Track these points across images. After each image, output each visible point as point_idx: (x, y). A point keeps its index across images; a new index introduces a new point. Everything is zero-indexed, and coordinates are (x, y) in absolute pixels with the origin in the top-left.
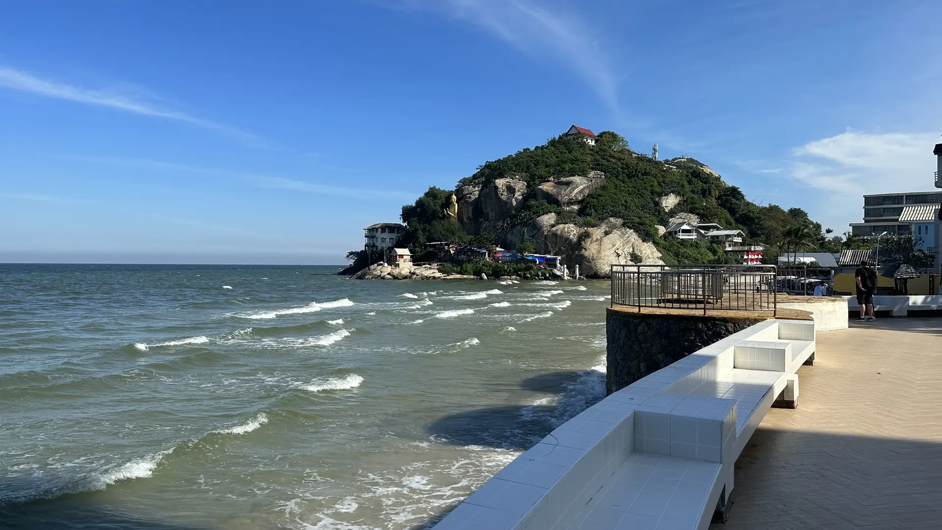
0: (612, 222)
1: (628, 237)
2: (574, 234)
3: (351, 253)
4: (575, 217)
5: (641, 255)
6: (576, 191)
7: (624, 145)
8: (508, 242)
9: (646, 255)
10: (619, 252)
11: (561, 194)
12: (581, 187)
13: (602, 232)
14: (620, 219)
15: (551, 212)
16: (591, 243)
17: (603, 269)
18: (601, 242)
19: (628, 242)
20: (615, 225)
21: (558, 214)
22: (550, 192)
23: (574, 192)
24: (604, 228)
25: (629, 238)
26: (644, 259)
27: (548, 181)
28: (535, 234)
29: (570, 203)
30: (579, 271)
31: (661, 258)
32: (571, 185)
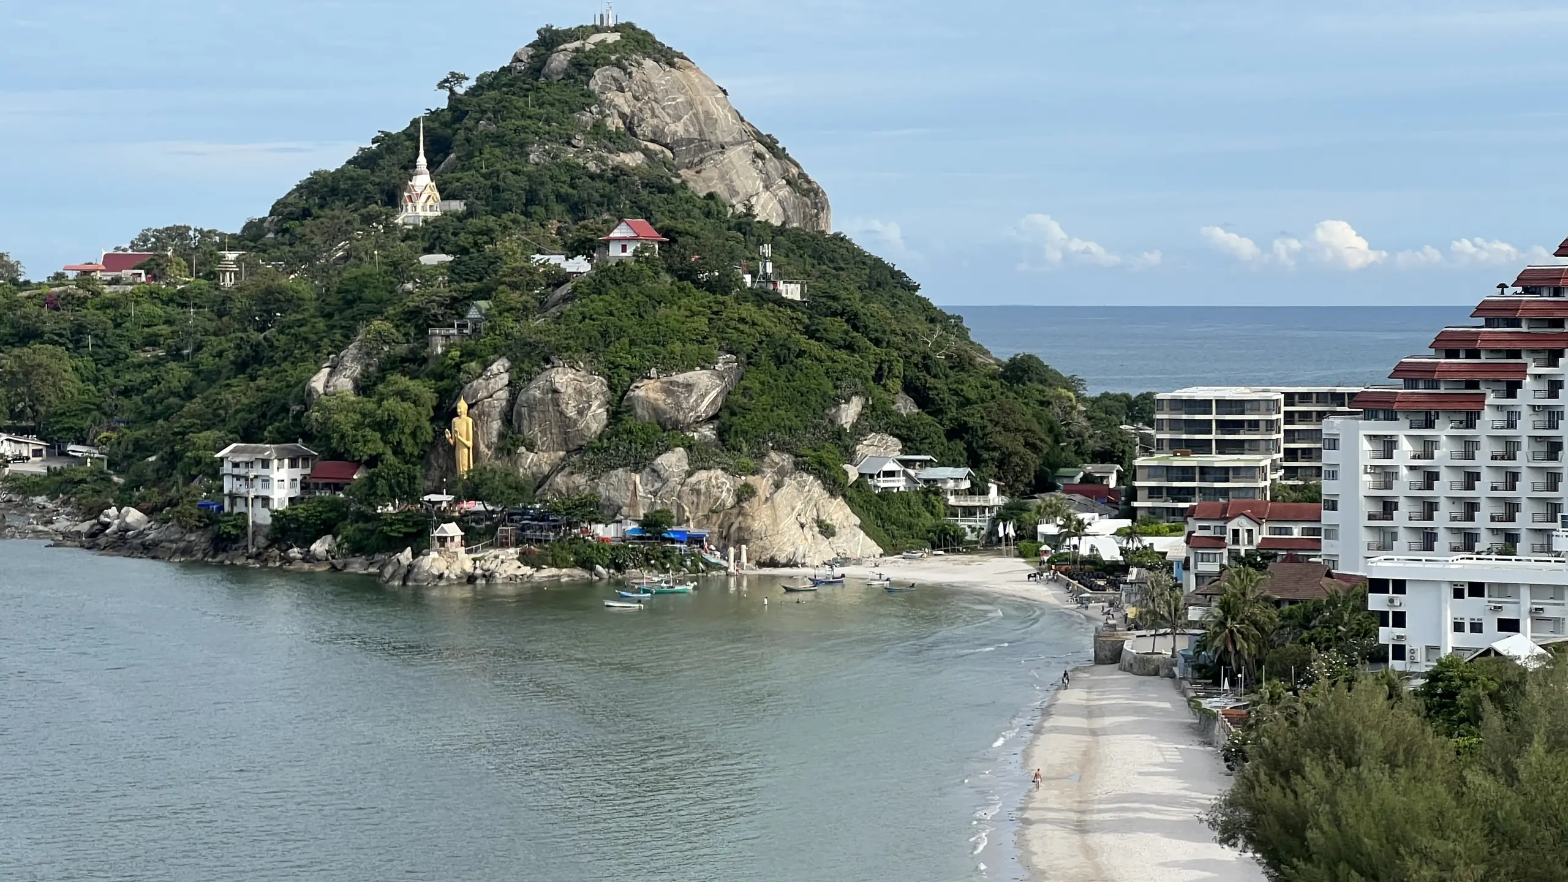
0: (777, 463)
1: (808, 490)
2: (728, 490)
4: (716, 455)
5: (830, 522)
6: (706, 402)
9: (838, 522)
10: (803, 520)
11: (680, 408)
12: (712, 392)
13: (769, 482)
14: (788, 456)
15: (676, 447)
16: (758, 504)
17: (783, 550)
18: (772, 502)
19: (810, 499)
20: (783, 468)
21: (687, 448)
22: (660, 403)
23: (703, 402)
24: (769, 474)
25: (811, 492)
26: (837, 528)
27: (649, 378)
29: (699, 422)
31: (860, 527)
32: (695, 390)
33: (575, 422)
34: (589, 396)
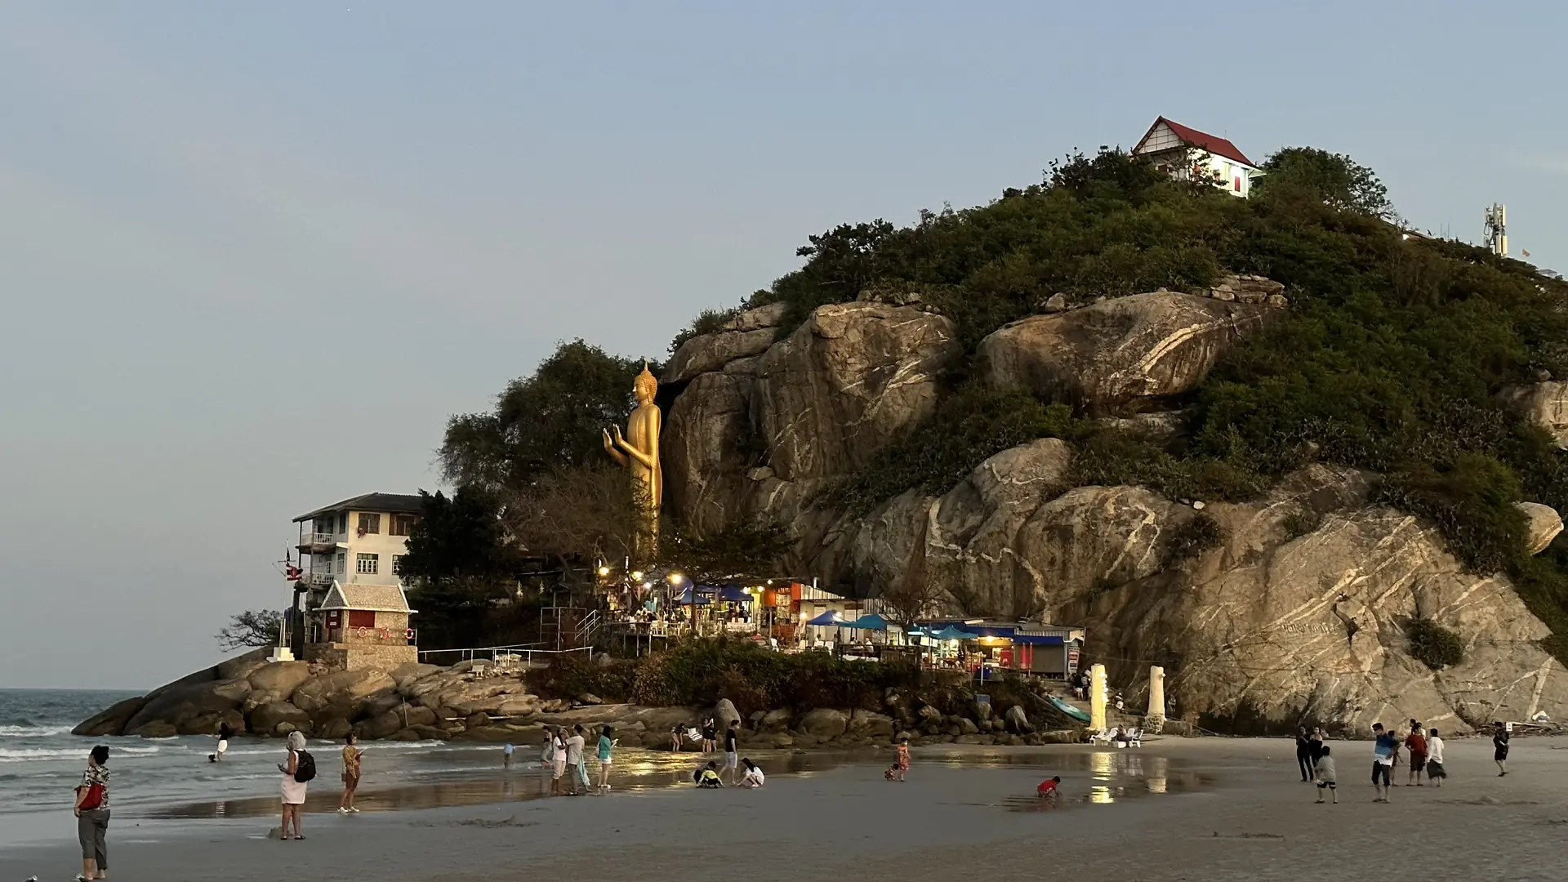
0: (1317, 483)
1: (1393, 548)
2: (1147, 531)
3: (247, 620)
4: (1153, 458)
5: (1453, 630)
6: (1160, 349)
7: (1372, 201)
8: (859, 564)
9: (1477, 630)
10: (1355, 612)
11: (1092, 363)
12: (1181, 335)
13: (1274, 520)
14: (1356, 472)
15: (1046, 434)
16: (1223, 567)
17: (1278, 689)
18: (1268, 564)
19: (1394, 568)
20: (1331, 493)
21: (1077, 441)
22: (1044, 352)
23: (1153, 352)
24: (1280, 504)
25: (1399, 553)
26: (1470, 647)
27: (1043, 311)
28: (975, 529)
29: (1135, 400)
30: (1167, 698)
31: (1547, 646)
32: (1136, 328)
33: (860, 403)
34: (895, 346)
